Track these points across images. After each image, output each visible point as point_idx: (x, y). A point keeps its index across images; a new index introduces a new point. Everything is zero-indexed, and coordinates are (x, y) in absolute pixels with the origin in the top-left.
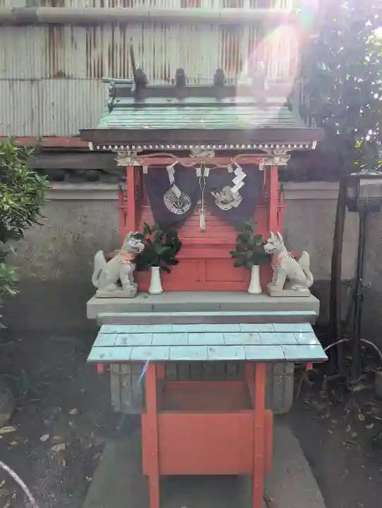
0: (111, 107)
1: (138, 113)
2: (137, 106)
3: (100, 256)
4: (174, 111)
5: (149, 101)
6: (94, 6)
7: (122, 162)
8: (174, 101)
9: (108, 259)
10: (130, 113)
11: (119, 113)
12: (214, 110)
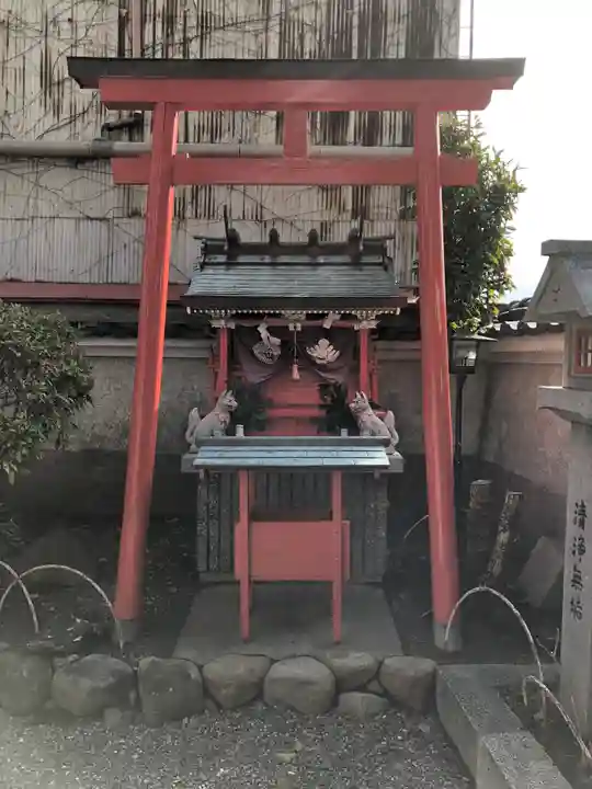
0: (203, 266)
1: (231, 272)
2: (229, 264)
3: (194, 413)
4: (266, 271)
5: (241, 259)
6: (186, 140)
7: (215, 324)
8: (267, 259)
9: (202, 417)
10: (222, 271)
11: (211, 271)
12: (307, 271)
